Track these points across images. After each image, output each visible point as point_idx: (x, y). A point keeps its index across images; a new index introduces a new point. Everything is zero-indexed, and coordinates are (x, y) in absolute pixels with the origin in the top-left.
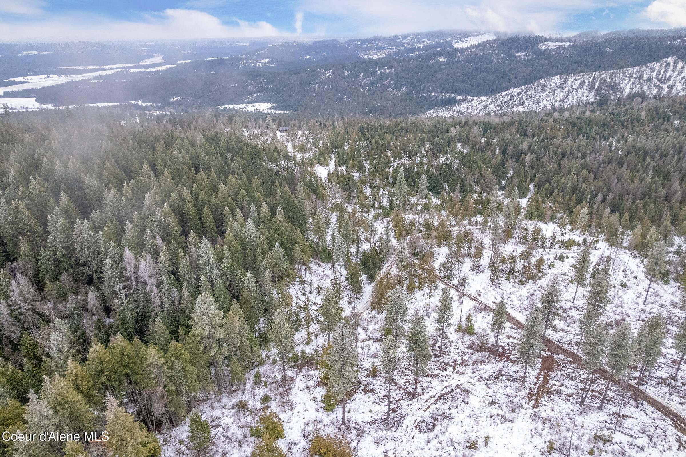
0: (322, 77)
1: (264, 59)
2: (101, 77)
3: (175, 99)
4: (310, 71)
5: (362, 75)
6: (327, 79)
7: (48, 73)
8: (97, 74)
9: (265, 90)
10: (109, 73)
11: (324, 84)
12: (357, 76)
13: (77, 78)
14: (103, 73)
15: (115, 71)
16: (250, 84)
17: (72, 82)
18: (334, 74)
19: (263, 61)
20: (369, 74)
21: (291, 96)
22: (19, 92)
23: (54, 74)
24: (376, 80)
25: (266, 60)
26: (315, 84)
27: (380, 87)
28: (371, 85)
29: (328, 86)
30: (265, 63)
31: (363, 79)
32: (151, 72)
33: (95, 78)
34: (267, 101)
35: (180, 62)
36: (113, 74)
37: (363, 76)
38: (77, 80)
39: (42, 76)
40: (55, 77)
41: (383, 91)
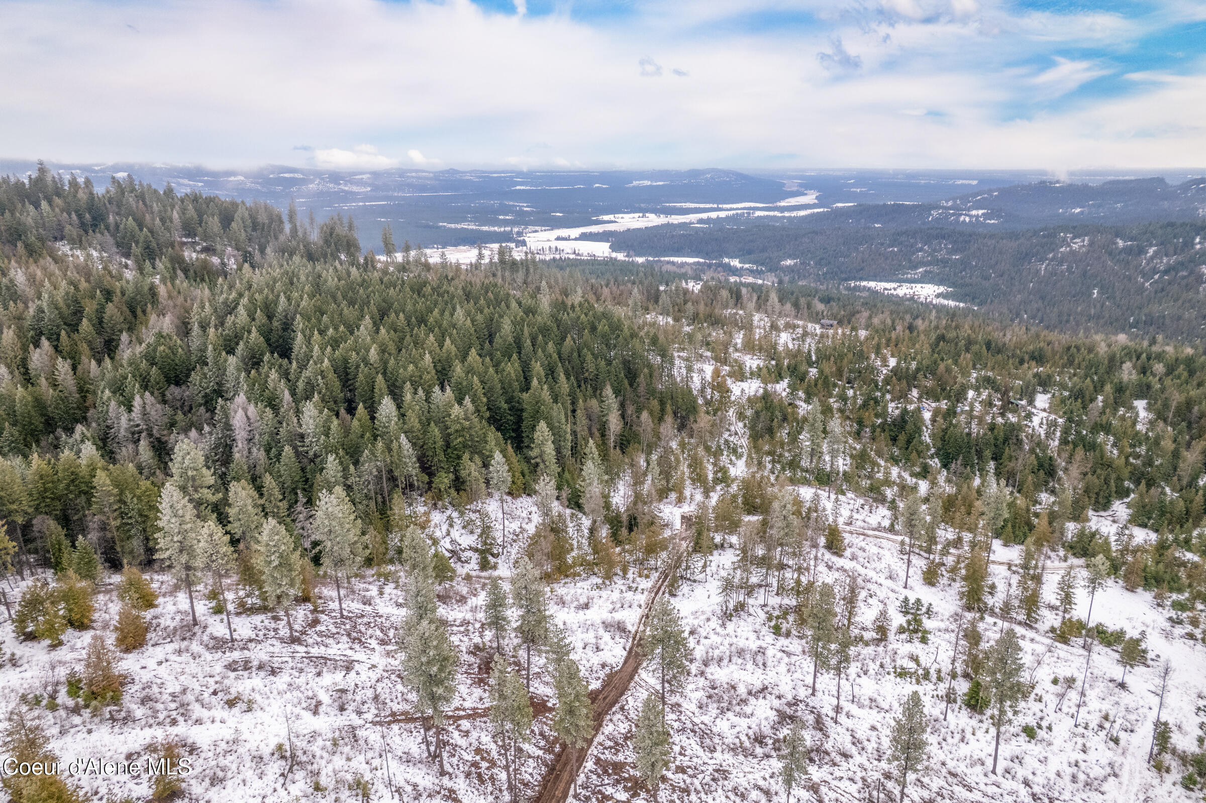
0: (1063, 249)
1: (977, 209)
2: (708, 221)
3: (789, 262)
4: (1044, 236)
5: (1151, 251)
6: (1073, 253)
7: (644, 211)
8: (704, 216)
9: (944, 262)
10: (722, 214)
11: (1061, 263)
12: (1141, 251)
13: (676, 219)
14: (713, 215)
15: (731, 213)
16: (921, 250)
17: (668, 225)
18: (1091, 244)
19: (974, 212)
20: (1171, 250)
21: (987, 278)
22: (598, 234)
23: (652, 212)
24: (1182, 264)
25: (981, 212)
26: (1042, 260)
27: (1184, 277)
28: (1166, 272)
29: (1069, 269)
30: (977, 216)
31: (1152, 258)
32: (784, 217)
33: (701, 221)
34: (940, 283)
35: (840, 205)
36: (727, 217)
37: (1156, 253)
38: (676, 222)
39: (637, 215)
40: (652, 216)
41: (1188, 287)
